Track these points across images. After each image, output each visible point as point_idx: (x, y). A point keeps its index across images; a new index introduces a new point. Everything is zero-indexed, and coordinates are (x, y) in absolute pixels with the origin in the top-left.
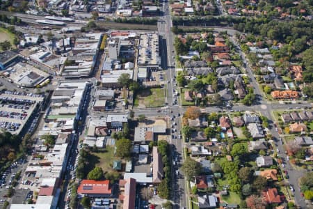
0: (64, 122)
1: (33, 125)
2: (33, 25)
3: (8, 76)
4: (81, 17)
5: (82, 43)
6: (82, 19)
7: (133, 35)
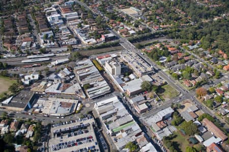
0: (130, 129)
1: (103, 143)
2: (21, 66)
3: (40, 112)
4: (63, 51)
5: (81, 69)
6: (60, 52)
7: (114, 55)
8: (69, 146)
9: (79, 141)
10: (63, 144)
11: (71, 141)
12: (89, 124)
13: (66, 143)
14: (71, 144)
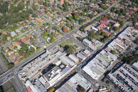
8: (133, 79)
9: (126, 76)
10: (134, 83)
11: (129, 80)
12: (113, 75)
13: (133, 82)
14: (131, 79)
